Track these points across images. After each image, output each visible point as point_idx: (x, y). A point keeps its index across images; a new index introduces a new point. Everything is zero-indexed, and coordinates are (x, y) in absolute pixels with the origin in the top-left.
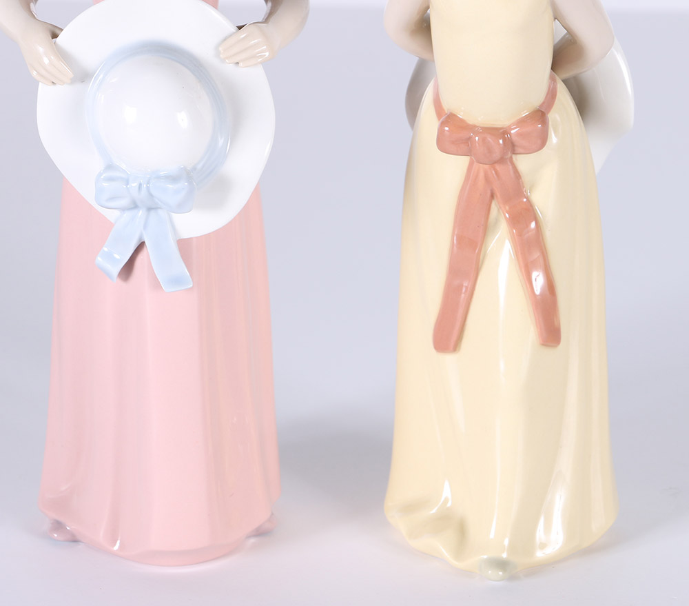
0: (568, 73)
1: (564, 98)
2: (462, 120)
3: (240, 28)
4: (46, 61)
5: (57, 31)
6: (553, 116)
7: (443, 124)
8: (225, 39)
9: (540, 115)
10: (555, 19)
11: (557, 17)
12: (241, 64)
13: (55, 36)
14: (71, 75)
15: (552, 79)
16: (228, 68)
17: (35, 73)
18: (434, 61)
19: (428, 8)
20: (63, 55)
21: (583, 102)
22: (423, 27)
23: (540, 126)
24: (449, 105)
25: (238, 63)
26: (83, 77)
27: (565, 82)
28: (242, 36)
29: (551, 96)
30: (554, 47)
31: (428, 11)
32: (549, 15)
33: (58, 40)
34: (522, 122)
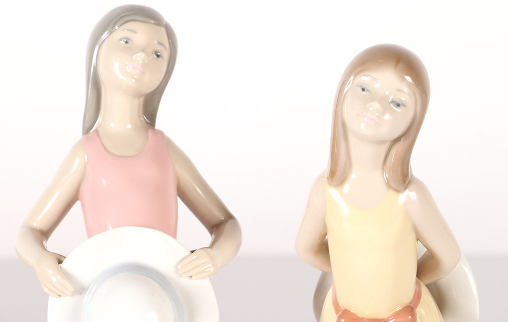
0: (429, 281)
1: (427, 298)
2: (353, 314)
3: (192, 252)
4: (54, 280)
5: (62, 259)
6: (420, 310)
7: (340, 317)
8: (182, 260)
9: (410, 309)
10: (418, 240)
11: (419, 238)
12: (194, 277)
13: (60, 262)
14: (72, 290)
15: (418, 284)
16: (185, 281)
17: (46, 289)
18: (332, 273)
19: (326, 234)
20: (66, 275)
21: (441, 301)
22: (323, 248)
23: (410, 317)
24: (344, 303)
25: (191, 277)
26: (81, 290)
27: (427, 286)
28: (194, 258)
29: (418, 296)
30: (418, 261)
31: (327, 237)
32: (413, 237)
33: (62, 265)
34: (397, 315)
